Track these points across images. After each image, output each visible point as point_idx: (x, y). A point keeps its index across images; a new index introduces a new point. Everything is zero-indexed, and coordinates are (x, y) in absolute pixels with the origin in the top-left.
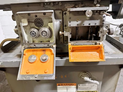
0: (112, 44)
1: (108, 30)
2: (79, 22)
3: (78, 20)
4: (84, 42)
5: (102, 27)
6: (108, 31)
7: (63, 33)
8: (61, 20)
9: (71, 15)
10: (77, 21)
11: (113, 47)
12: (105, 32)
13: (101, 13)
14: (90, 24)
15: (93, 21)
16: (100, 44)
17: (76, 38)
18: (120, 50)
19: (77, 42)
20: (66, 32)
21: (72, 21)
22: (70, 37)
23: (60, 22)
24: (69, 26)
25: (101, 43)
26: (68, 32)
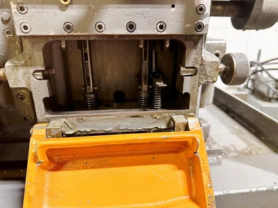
0: (233, 118)
1: (223, 61)
2: (73, 14)
4: (118, 118)
5: (196, 44)
6: (222, 66)
10: (64, 8)
11: (237, 126)
12: (208, 69)
14: (131, 26)
15: (147, 10)
16: (187, 128)
17: (86, 98)
18: (260, 139)
19: (80, 120)
20: (16, 66)
21: (32, 3)
22: (41, 90)
24: (19, 33)
25: (192, 122)
26: (26, 65)
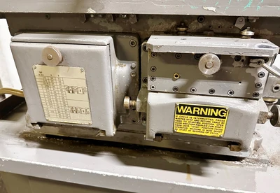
2: (180, 83)
3: (176, 76)
7: (133, 103)
8: (134, 64)
9: (157, 62)
13: (251, 65)
14: (212, 91)
15: (223, 84)
21: (159, 76)
23: (132, 68)
